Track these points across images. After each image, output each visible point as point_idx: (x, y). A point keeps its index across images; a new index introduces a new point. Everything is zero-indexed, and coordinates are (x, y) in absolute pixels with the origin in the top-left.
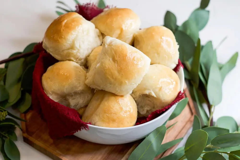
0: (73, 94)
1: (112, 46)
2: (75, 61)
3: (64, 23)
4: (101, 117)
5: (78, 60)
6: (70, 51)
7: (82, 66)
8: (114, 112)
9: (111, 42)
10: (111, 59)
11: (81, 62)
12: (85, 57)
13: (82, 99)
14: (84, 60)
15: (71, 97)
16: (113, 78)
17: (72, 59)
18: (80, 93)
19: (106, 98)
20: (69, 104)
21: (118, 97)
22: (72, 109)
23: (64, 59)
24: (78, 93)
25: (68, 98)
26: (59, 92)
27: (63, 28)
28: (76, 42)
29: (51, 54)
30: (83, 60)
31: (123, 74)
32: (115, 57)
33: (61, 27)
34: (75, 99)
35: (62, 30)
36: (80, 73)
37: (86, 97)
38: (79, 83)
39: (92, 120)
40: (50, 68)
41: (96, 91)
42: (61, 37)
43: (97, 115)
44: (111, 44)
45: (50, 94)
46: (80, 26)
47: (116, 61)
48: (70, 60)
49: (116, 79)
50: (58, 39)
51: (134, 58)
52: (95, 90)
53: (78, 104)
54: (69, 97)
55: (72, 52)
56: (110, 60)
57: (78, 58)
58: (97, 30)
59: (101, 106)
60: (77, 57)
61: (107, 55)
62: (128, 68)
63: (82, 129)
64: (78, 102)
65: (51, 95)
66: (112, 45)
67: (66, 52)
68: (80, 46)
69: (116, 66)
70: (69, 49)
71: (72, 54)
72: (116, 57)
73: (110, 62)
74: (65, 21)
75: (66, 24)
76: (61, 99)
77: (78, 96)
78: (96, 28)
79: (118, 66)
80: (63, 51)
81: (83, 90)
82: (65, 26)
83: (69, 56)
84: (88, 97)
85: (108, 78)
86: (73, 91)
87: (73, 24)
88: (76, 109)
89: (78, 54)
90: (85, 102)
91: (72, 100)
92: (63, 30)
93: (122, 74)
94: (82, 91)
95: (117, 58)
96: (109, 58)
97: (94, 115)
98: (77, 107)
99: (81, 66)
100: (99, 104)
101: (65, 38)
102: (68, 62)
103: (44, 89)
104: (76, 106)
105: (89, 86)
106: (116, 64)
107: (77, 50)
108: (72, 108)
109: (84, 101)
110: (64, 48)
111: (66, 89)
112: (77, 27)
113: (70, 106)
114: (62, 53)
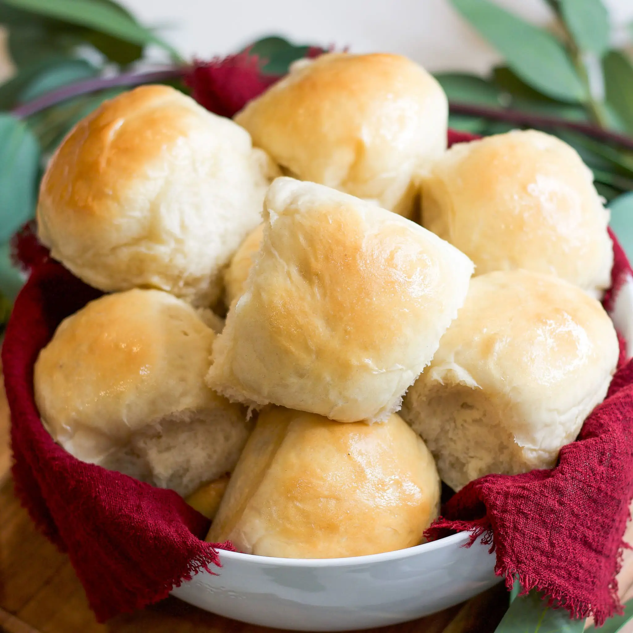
0: (159, 428)
1: (298, 217)
2: (168, 288)
3: (111, 135)
4: (275, 516)
5: (181, 284)
6: (143, 249)
7: (201, 311)
8: (326, 493)
9: (294, 200)
10: (294, 271)
11: (196, 294)
12: (215, 272)
13: (203, 449)
14: (211, 283)
15: (154, 440)
16: (307, 349)
17: (155, 280)
18: (192, 422)
19: (291, 438)
20: (149, 472)
21: (344, 429)
22: (163, 490)
23: (124, 285)
24: (183, 423)
25: (141, 444)
26: (100, 423)
27: (107, 154)
28: (163, 210)
29: (68, 265)
30: (204, 286)
31: (349, 328)
32: (312, 260)
33: (101, 149)
34: (174, 447)
35: (103, 163)
36: (185, 337)
37: (220, 437)
38: (183, 380)
39: (243, 535)
40: (66, 324)
41: (254, 411)
42: (100, 195)
43: (258, 511)
44: (293, 207)
45: (64, 431)
46: (180, 141)
47: (317, 275)
48: (146, 287)
49: (319, 353)
50: (90, 199)
51: (392, 257)
52: (248, 407)
53: (187, 470)
54: (145, 443)
55: (152, 253)
56: (289, 274)
57: (179, 277)
58: (260, 155)
59: (276, 470)
60: (176, 273)
61: (276, 254)
62: (367, 300)
63: (192, 573)
64: (188, 461)
65: (71, 437)
66: (297, 211)
67: (125, 254)
68: (183, 227)
69: (318, 296)
70: (137, 241)
71: (154, 259)
72: (316, 259)
73: (289, 282)
74: (118, 124)
75: (121, 134)
76: (112, 450)
77: (183, 437)
78: (256, 144)
79: (324, 295)
80: (114, 249)
81: (200, 411)
82: (115, 145)
83: (141, 272)
84: (227, 438)
85: (287, 352)
86: (159, 416)
87: (149, 134)
88: (181, 492)
89: (180, 261)
90: (215, 457)
91: (160, 452)
92: (109, 162)
93: (346, 331)
94: (193, 412)
95: (317, 265)
96: (286, 267)
97: (247, 511)
98: (186, 480)
99: (197, 307)
100: (268, 466)
101: (115, 198)
102: (137, 293)
103: (42, 412)
104: (181, 477)
105: (219, 394)
106: (316, 290)
107: (173, 245)
108: (163, 485)
109: (210, 457)
110: (114, 238)
111: (129, 406)
112: (164, 147)
113: (155, 481)
114: (111, 260)
